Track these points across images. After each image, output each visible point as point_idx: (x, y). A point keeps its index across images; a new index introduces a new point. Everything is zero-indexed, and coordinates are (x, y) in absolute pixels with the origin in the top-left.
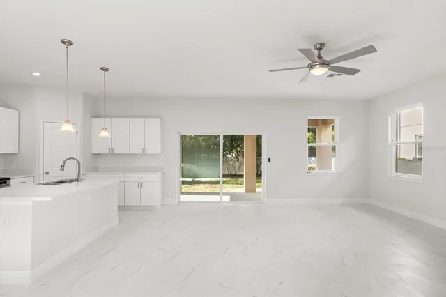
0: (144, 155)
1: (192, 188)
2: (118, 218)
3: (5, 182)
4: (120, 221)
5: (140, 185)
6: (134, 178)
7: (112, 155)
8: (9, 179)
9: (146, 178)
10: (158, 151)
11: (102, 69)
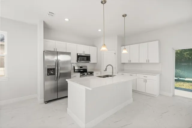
0: (148, 63)
1: (178, 84)
2: (132, 99)
3: (92, 73)
4: (133, 101)
5: (145, 81)
6: (141, 76)
7: (130, 63)
8: (93, 72)
9: (149, 77)
10: (157, 61)
11: (123, 16)
